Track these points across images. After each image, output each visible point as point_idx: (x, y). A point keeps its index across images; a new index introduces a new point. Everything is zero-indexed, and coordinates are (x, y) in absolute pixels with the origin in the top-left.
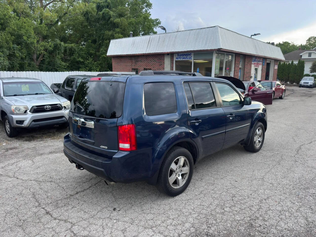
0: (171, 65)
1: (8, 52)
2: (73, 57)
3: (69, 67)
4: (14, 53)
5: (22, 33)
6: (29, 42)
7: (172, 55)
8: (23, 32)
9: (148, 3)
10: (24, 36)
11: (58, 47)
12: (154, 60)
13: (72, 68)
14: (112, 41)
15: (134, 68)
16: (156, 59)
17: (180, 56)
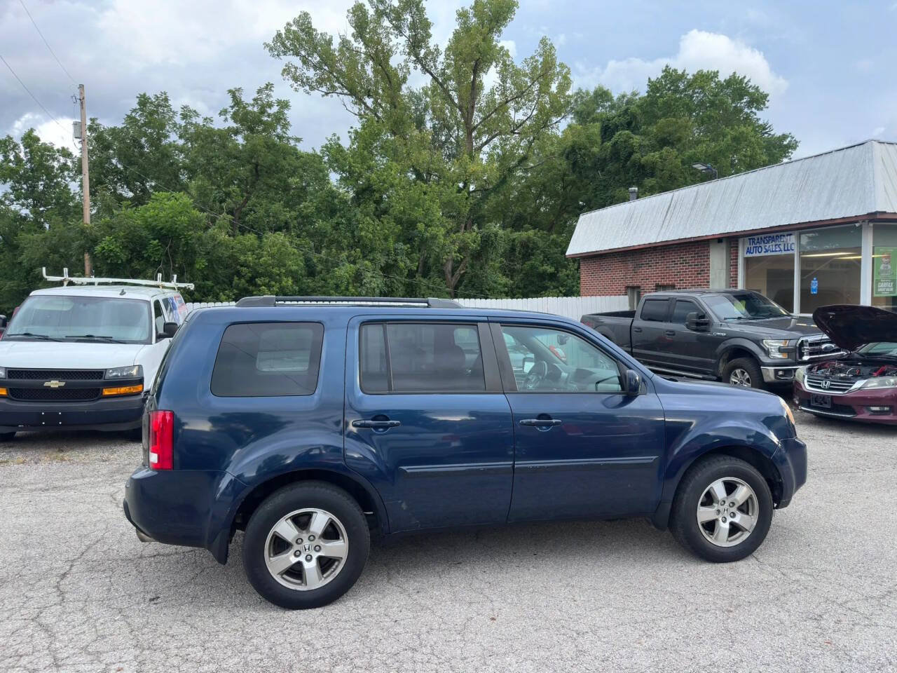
0: (728, 271)
1: (382, 260)
2: (529, 262)
3: (520, 288)
4: (396, 261)
5: (416, 218)
6: (428, 234)
7: (731, 241)
8: (418, 213)
9: (754, 94)
10: (420, 222)
11: (492, 241)
12: (683, 261)
13: (525, 291)
14: (582, 218)
15: (631, 285)
16: (688, 257)
17: (758, 245)
